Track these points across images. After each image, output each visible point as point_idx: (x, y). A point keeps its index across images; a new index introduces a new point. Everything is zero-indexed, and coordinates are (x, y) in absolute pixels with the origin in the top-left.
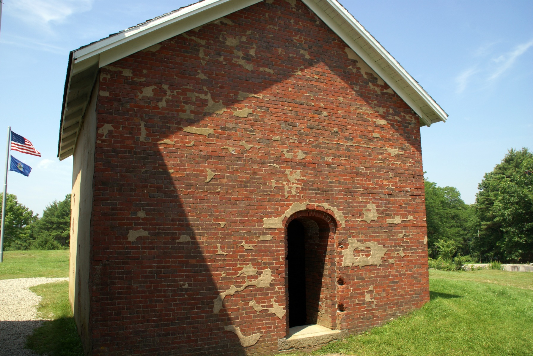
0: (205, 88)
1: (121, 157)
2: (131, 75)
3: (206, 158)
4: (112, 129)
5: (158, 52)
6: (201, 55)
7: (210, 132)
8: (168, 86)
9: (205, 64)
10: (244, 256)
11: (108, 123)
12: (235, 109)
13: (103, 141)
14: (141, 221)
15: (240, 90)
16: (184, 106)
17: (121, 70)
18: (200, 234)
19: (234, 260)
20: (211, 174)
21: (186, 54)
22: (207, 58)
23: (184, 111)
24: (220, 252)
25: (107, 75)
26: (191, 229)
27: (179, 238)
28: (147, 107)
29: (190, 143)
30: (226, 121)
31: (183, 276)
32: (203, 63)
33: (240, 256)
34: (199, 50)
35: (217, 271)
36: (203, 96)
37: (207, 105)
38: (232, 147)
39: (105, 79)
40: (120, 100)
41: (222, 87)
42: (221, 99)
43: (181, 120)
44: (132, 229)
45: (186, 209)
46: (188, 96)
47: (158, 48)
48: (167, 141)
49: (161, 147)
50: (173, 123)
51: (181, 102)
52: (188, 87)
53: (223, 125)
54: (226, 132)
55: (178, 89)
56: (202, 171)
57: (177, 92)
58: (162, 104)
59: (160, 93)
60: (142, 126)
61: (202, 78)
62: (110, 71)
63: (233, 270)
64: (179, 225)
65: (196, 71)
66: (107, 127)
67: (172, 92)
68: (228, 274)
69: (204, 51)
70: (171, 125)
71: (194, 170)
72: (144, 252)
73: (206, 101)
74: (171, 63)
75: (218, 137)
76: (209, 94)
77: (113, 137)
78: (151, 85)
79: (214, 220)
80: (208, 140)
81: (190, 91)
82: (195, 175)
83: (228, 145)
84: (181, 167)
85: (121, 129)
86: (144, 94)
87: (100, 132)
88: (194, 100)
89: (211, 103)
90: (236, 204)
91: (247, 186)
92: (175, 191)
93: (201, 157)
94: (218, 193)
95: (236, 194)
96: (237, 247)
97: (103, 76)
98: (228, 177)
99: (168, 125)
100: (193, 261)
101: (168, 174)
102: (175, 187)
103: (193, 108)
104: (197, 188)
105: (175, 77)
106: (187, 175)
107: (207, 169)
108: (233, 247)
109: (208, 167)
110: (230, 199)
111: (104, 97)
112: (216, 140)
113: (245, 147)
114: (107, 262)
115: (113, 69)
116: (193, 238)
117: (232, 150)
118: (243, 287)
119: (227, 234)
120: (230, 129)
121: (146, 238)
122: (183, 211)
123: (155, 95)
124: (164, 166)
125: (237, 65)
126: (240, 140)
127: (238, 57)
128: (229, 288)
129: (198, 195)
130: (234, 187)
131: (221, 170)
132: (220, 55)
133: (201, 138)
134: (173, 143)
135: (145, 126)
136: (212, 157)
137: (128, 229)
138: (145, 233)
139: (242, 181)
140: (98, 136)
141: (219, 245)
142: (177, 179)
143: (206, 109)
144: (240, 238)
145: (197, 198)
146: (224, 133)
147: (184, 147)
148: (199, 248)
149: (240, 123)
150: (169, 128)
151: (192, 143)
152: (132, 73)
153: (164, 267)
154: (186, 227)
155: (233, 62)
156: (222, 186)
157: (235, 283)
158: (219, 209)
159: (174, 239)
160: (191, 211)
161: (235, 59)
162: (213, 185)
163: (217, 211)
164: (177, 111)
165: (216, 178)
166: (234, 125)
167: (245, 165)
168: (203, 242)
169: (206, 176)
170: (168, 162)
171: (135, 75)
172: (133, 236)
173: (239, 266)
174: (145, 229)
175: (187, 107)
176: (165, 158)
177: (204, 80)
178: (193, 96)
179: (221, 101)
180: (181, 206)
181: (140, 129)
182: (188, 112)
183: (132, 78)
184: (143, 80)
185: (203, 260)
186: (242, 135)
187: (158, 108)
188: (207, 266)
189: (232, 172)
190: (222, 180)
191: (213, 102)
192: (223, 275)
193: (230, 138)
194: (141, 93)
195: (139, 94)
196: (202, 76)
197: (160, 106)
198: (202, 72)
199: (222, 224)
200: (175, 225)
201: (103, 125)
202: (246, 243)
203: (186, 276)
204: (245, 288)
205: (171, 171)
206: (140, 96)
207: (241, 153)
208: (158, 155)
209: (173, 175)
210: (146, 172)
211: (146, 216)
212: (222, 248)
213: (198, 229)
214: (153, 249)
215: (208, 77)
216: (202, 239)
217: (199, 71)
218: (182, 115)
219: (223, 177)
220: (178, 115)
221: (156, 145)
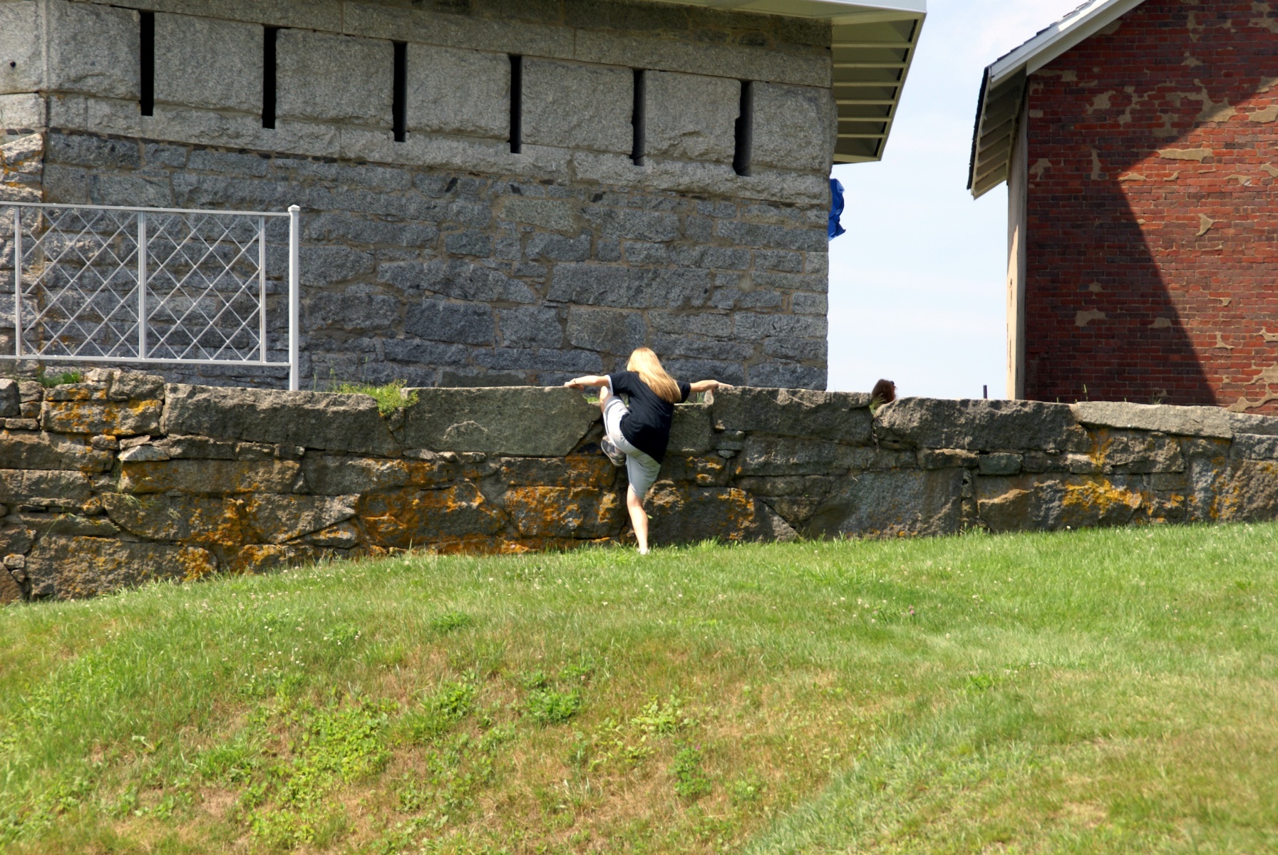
0: (1197, 81)
1: (1064, 206)
2: (1075, 79)
3: (1198, 197)
4: (1049, 165)
5: (1117, 33)
6: (1191, 24)
7: (1206, 154)
8: (1133, 88)
9: (1198, 40)
10: (1264, 351)
11: (1043, 156)
12: (1253, 110)
13: (1037, 185)
14: (1094, 297)
15: (1262, 74)
16: (1160, 117)
17: (1059, 73)
18: (1187, 316)
19: (1245, 358)
20: (1206, 222)
21: (1164, 29)
22: (1201, 28)
23: (1162, 125)
24: (1220, 344)
25: (1039, 84)
26: (1174, 309)
27: (1152, 322)
28: (1102, 126)
29: (1170, 175)
30: (1235, 132)
31: (1158, 379)
32: (1194, 38)
33: (1257, 352)
34: (1186, 17)
35: (1216, 373)
36: (1193, 96)
37: (1201, 110)
38: (1246, 174)
39: (1036, 91)
40: (1060, 120)
41: (1227, 75)
42: (1227, 95)
43: (1156, 139)
44: (1081, 309)
45: (1166, 279)
46: (1168, 99)
47: (1116, 27)
48: (1132, 175)
49: (1124, 187)
50: (1143, 147)
51: (1156, 111)
52: (1168, 84)
53: (1229, 141)
54: (1235, 151)
55: (1152, 90)
56: (1192, 219)
57: (1149, 96)
58: (1126, 118)
59: (1121, 101)
60: (1095, 157)
61: (1192, 65)
62: (1043, 78)
63: (1243, 373)
64: (1153, 302)
65: (1182, 54)
66: (1043, 163)
67: (1141, 96)
68: (1235, 379)
69: (1196, 16)
70: (1140, 150)
71: (1178, 218)
72: (1099, 342)
73: (1199, 103)
74: (1138, 48)
75: (1220, 161)
76: (1205, 91)
77: (1051, 177)
78: (1107, 90)
79: (1211, 294)
80: (1201, 168)
81: (1171, 90)
82: (1179, 226)
83: (1239, 173)
84: (1156, 215)
85: (1062, 164)
86: (1096, 107)
87: (1032, 171)
88: (1178, 104)
89: (1208, 104)
90: (1252, 267)
91: (1273, 239)
92: (1146, 252)
93: (1189, 197)
94: (1219, 252)
95: (1252, 252)
96: (1251, 337)
97: (1033, 87)
98: (1236, 225)
99: (1135, 150)
100: (1175, 358)
101: (1137, 225)
102: (1146, 246)
103: (1176, 117)
104: (1183, 245)
105: (1146, 71)
106: (1166, 226)
107: (1201, 215)
108: (1244, 338)
109: (1201, 211)
110: (1240, 261)
111: (1036, 119)
112: (1217, 167)
113: (1270, 172)
114: (1046, 356)
115: (1048, 74)
116: (1176, 322)
117: (1245, 181)
118: (1262, 402)
119: (1234, 317)
120: (1242, 146)
121: (1101, 322)
122: (1160, 282)
123: (1113, 105)
124: (1130, 216)
125: (1258, 30)
126: (1261, 163)
127: (1260, 15)
128: (1236, 402)
129: (1184, 256)
130: (1247, 240)
131: (1226, 215)
132: (1224, 17)
133: (1190, 166)
134: (1143, 178)
135: (1099, 156)
136: (1208, 195)
137: (1075, 309)
138: (1101, 315)
139: (1263, 231)
140: (1031, 177)
141: (1218, 334)
142: (1150, 233)
143: (1199, 117)
144: (1257, 324)
145: (1182, 261)
146: (1231, 154)
147: (1161, 182)
148: (1186, 337)
149: (1261, 132)
150: (1137, 155)
151: (1175, 175)
152: (1077, 76)
153: (1129, 365)
154: (1164, 304)
155: (1251, 25)
156: (1225, 240)
157: (1247, 394)
158: (1221, 277)
159: (1145, 323)
160: (1172, 281)
161: (1254, 20)
162: (1210, 240)
163: (1217, 281)
164: (1150, 126)
165: (1216, 228)
166: (1248, 138)
167: (1268, 203)
168: (1192, 329)
169: (1197, 227)
170: (1135, 209)
171: (1081, 78)
172: (1082, 319)
173: (1254, 367)
174: (1100, 309)
175: (1165, 118)
176: (1131, 203)
177: (1197, 67)
178: (1176, 98)
179: (1226, 100)
180: (1156, 273)
181: (1090, 162)
182: (1168, 126)
183: (1077, 84)
184: (1094, 83)
185: (1193, 356)
186: (1265, 153)
187: (1119, 126)
188: (1199, 365)
189: (1246, 217)
190: (1226, 230)
191: (1212, 103)
192: (1226, 381)
193: (1241, 161)
194: (1092, 105)
195: (1088, 107)
196: (1192, 62)
197: (1122, 122)
198: (1193, 54)
199: (1225, 301)
200: (1147, 302)
201: (1036, 161)
202: (1268, 330)
203: (1164, 379)
204: (1266, 402)
205: (1141, 221)
206: (1090, 110)
207: (1261, 184)
208: (1120, 199)
209: (1143, 228)
210: (1101, 226)
211: (1101, 290)
212: (1224, 338)
213: (1184, 309)
214: (1113, 337)
215: (1204, 62)
216: (1192, 325)
217: (1187, 54)
218: (1158, 133)
219: (1229, 226)
220: (1151, 132)
221: (1118, 184)
